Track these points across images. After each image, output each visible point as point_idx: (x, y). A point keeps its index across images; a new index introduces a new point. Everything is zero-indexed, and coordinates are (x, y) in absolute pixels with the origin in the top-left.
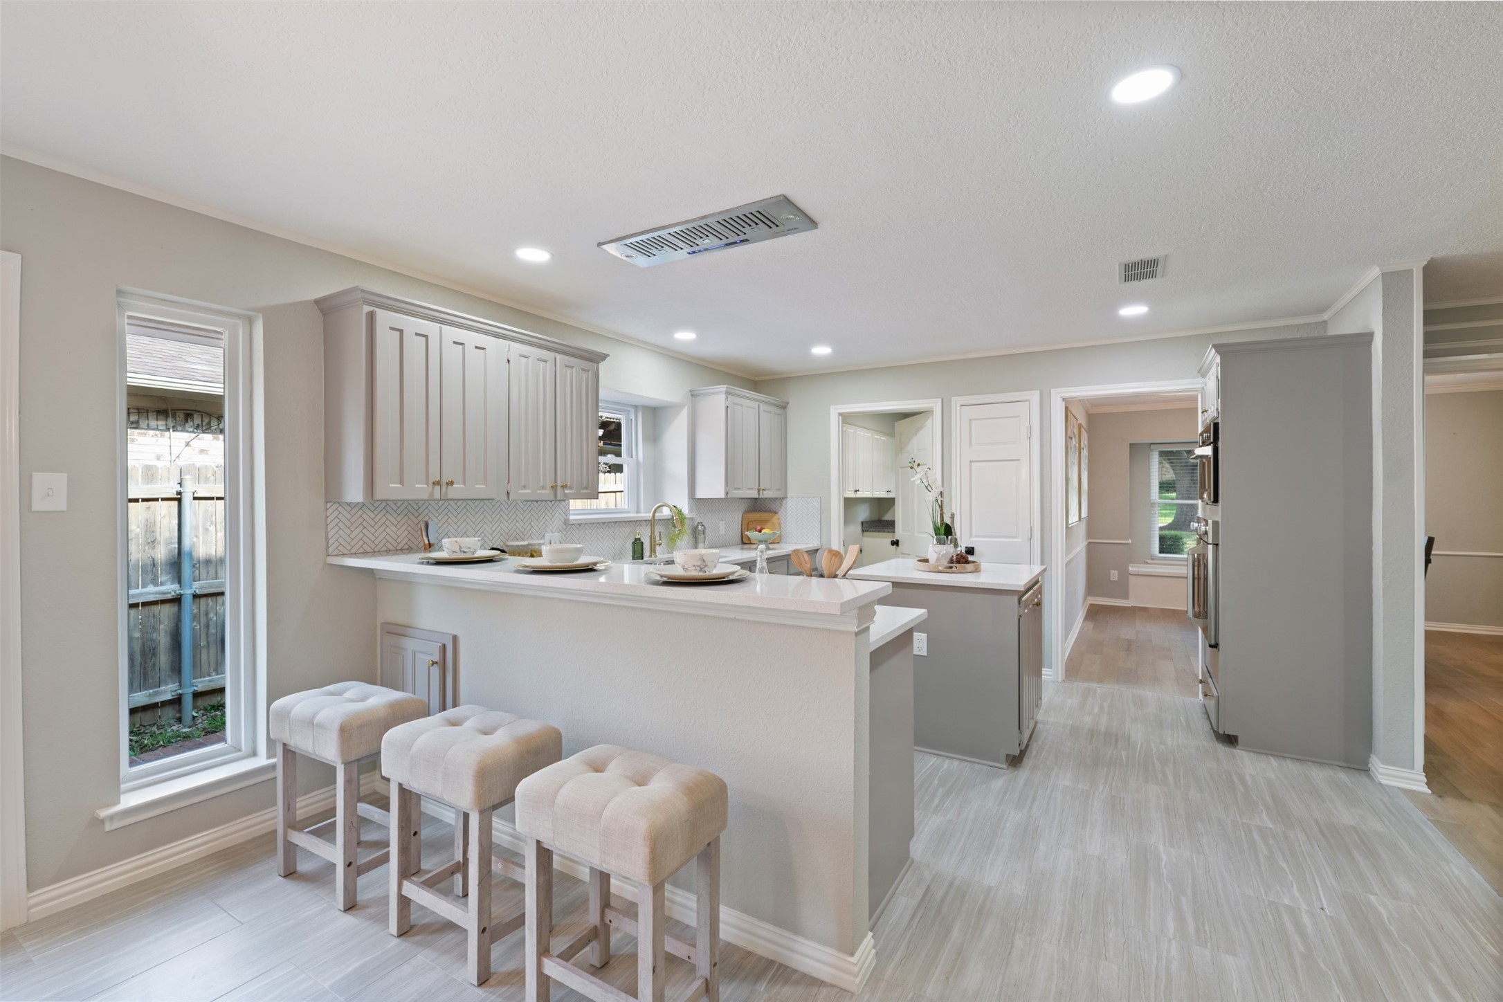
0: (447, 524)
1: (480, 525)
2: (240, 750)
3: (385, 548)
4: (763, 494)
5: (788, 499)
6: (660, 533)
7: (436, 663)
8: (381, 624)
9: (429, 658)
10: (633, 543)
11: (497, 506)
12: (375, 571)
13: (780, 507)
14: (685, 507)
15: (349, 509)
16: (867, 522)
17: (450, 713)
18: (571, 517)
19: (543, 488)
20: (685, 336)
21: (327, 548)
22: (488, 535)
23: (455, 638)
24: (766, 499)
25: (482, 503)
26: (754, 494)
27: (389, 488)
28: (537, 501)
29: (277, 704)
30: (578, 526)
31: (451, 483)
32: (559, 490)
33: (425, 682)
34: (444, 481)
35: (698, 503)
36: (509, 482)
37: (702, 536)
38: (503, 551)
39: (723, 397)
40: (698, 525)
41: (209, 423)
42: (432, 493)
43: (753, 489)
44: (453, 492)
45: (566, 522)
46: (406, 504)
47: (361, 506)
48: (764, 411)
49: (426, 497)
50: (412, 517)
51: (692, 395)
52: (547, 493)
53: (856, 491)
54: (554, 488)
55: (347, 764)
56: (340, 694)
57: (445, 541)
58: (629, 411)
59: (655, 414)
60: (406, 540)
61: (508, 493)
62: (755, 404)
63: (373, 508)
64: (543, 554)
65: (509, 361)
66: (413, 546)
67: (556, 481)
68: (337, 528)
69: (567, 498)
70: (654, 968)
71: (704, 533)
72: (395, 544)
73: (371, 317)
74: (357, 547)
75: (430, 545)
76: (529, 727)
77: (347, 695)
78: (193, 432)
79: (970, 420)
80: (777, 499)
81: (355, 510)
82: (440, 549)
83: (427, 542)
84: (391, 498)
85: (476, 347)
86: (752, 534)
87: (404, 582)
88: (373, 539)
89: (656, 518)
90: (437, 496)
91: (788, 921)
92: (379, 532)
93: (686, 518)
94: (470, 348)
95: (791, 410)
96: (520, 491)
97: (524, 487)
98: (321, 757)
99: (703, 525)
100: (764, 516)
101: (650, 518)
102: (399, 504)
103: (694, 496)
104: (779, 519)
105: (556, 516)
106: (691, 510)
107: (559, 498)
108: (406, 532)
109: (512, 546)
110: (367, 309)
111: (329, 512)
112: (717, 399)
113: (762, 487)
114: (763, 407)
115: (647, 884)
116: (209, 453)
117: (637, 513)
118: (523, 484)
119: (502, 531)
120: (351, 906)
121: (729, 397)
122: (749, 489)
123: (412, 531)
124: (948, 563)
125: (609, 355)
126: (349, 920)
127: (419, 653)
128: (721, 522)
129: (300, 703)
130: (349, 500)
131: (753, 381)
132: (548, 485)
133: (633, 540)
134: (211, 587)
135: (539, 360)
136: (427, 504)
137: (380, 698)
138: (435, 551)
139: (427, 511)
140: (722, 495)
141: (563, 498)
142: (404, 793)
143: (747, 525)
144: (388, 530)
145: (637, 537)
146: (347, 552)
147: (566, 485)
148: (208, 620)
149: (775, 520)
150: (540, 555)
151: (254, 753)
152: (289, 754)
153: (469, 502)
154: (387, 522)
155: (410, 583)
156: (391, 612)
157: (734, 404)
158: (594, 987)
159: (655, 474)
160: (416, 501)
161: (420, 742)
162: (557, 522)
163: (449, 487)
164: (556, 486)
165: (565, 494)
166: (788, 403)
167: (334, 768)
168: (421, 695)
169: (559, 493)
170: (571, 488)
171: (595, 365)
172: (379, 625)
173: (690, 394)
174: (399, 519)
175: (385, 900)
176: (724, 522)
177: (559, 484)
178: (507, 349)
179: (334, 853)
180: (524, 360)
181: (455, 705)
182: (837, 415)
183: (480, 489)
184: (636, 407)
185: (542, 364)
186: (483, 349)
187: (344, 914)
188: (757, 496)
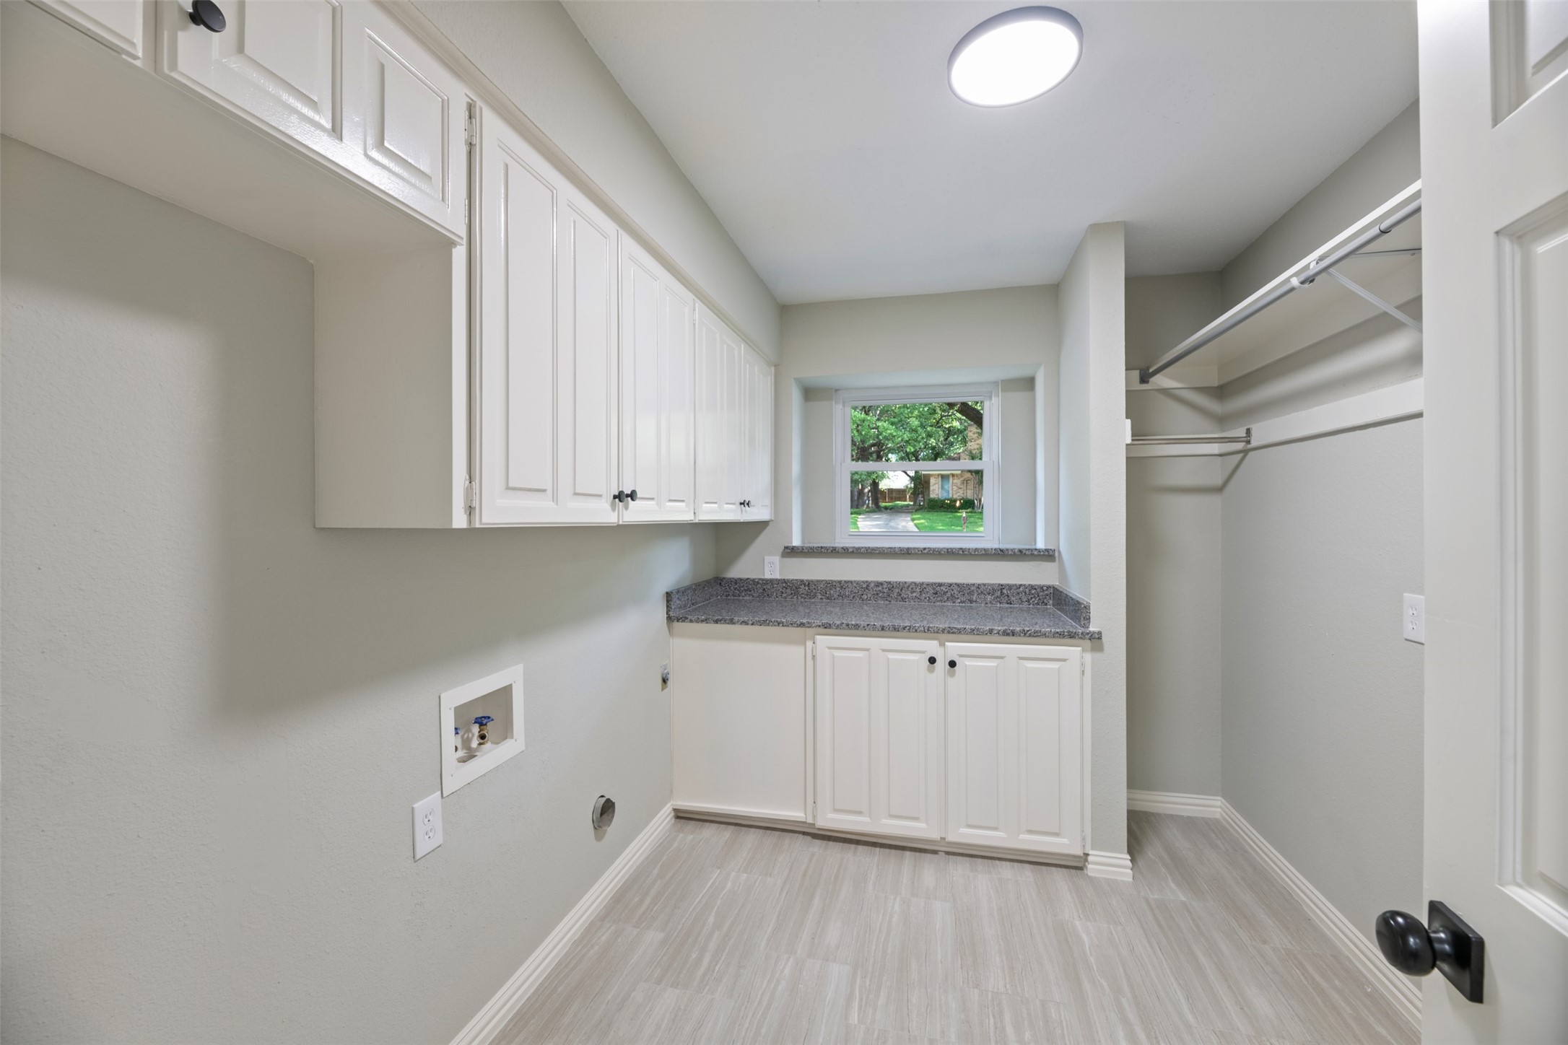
16: (681, 592)
53: (620, 497)
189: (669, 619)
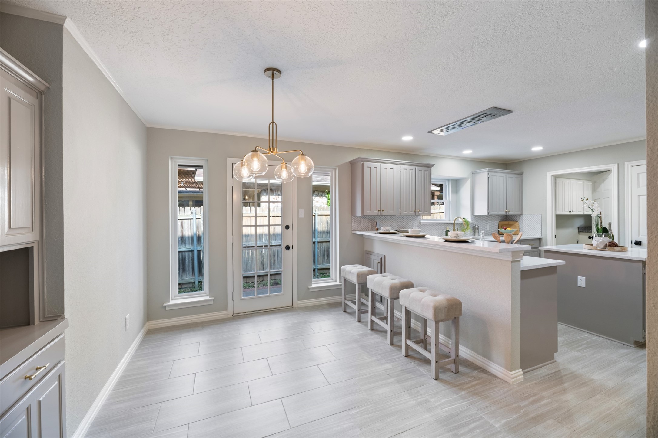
0: (382, 223)
1: (392, 224)
2: (333, 280)
3: (366, 229)
4: (508, 213)
5: (523, 215)
6: (457, 228)
7: (379, 263)
8: (365, 251)
9: (377, 261)
10: (446, 232)
11: (397, 217)
12: (363, 236)
13: (519, 219)
14: (469, 219)
15: (357, 218)
16: (582, 227)
17: (383, 274)
18: (422, 222)
19: (411, 211)
20: (467, 152)
21: (352, 229)
22: (394, 226)
23: (384, 256)
24: (512, 215)
25: (392, 217)
26: (504, 213)
27: (368, 212)
28: (410, 216)
29: (342, 267)
30: (424, 225)
31: (384, 210)
32: (417, 212)
33: (376, 266)
34: (381, 210)
35: (475, 217)
36: (400, 210)
37: (477, 230)
38: (398, 231)
39: (487, 173)
40: (475, 226)
41: (319, 194)
42: (378, 214)
43: (502, 211)
44: (384, 213)
45: (420, 223)
46: (371, 217)
47: (360, 217)
48: (509, 177)
49: (376, 215)
50: (373, 220)
51: (473, 174)
52: (413, 213)
53: (570, 211)
54: (415, 211)
55: (358, 284)
56: (356, 267)
57: (382, 227)
58: (446, 182)
59: (456, 183)
60: (371, 227)
61: (400, 213)
62: (504, 175)
63: (363, 218)
64: (409, 232)
65: (400, 171)
66: (373, 229)
67: (416, 209)
68: (354, 223)
69: (419, 215)
70: (435, 344)
71: (478, 229)
72: (368, 228)
73: (363, 164)
74: (359, 228)
75: (378, 229)
76: (404, 280)
77: (358, 267)
78: (315, 196)
79: (638, 174)
80: (517, 215)
81: (359, 218)
82: (381, 230)
83: (377, 228)
84: (368, 215)
85: (391, 169)
86: (502, 230)
87: (370, 239)
88: (363, 226)
89: (455, 222)
90: (379, 214)
91: (487, 356)
92: (364, 224)
93: (469, 223)
94: (389, 169)
95: (524, 175)
96: (404, 213)
97: (405, 211)
98: (352, 281)
99: (478, 226)
100: (511, 223)
101: (453, 223)
102: (369, 216)
103: (474, 214)
104: (518, 224)
105: (417, 221)
106: (472, 220)
107: (417, 215)
108: (371, 225)
109: (402, 230)
110: (362, 162)
111: (352, 219)
112: (484, 175)
113: (508, 210)
114: (508, 175)
115: (433, 320)
116: (319, 202)
117: (449, 220)
118: (405, 210)
119: (398, 226)
120: (359, 321)
121: (489, 173)
122: (500, 211)
123: (373, 225)
124: (604, 246)
125: (435, 164)
126: (359, 324)
127: (375, 260)
128: (487, 225)
129: (348, 268)
130: (357, 216)
131: (504, 164)
132: (413, 211)
133: (446, 231)
134: (321, 240)
135: (410, 169)
136: (377, 217)
137: (365, 269)
138: (379, 230)
139: (377, 219)
140: (486, 214)
141: (418, 215)
142: (372, 293)
143: (501, 226)
144: (366, 224)
145: (447, 229)
146: (356, 230)
147: (419, 211)
148: (321, 249)
149: (516, 224)
150: (408, 232)
151: (336, 281)
152: (345, 280)
153: (389, 216)
154: (366, 222)
155: (372, 239)
156: (367, 248)
157: (492, 176)
158: (420, 348)
159: (457, 206)
160: (374, 216)
161: (376, 279)
162: (417, 223)
163: (383, 212)
164: (416, 211)
165: (419, 214)
166: (523, 172)
167: (356, 285)
168: (375, 270)
169: (417, 213)
170: (421, 211)
171: (430, 168)
172: (364, 252)
173: (472, 173)
174: (369, 221)
175: (367, 322)
176: (489, 225)
177: (417, 210)
178: (400, 168)
179: (356, 307)
180: (405, 170)
181: (385, 272)
182: (551, 176)
183: (391, 212)
184: (448, 180)
185: (411, 171)
186: (392, 169)
187: (358, 323)
188: (505, 214)
189: (579, 232)
